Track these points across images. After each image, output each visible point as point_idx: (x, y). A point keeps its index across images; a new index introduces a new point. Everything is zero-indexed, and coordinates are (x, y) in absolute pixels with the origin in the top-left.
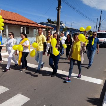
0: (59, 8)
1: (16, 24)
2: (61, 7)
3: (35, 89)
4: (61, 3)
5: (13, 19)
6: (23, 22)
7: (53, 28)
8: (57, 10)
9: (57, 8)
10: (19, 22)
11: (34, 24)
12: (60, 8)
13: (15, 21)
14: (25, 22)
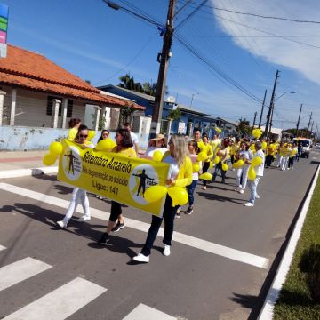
0: (163, 58)
1: (40, 90)
2: (170, 54)
3: (114, 270)
4: (170, 44)
5: (31, 74)
6: (58, 83)
7: (144, 108)
8: (158, 60)
9: (159, 55)
10: (49, 81)
11: (89, 90)
12: (169, 57)
13: (36, 78)
14: (63, 85)
